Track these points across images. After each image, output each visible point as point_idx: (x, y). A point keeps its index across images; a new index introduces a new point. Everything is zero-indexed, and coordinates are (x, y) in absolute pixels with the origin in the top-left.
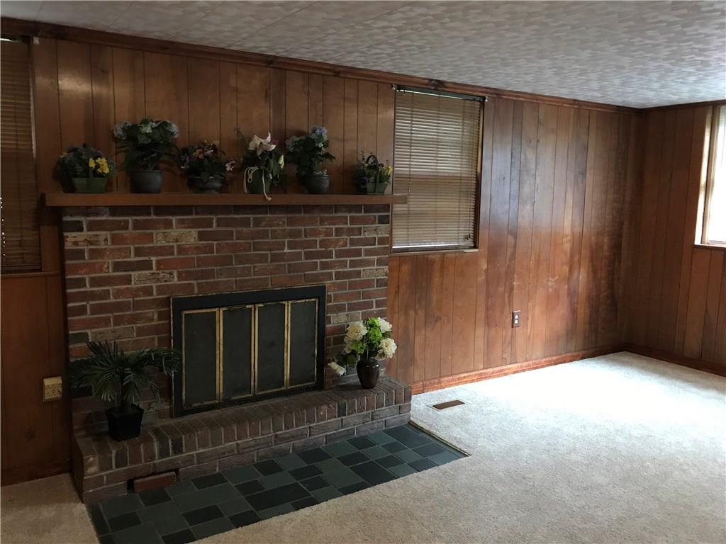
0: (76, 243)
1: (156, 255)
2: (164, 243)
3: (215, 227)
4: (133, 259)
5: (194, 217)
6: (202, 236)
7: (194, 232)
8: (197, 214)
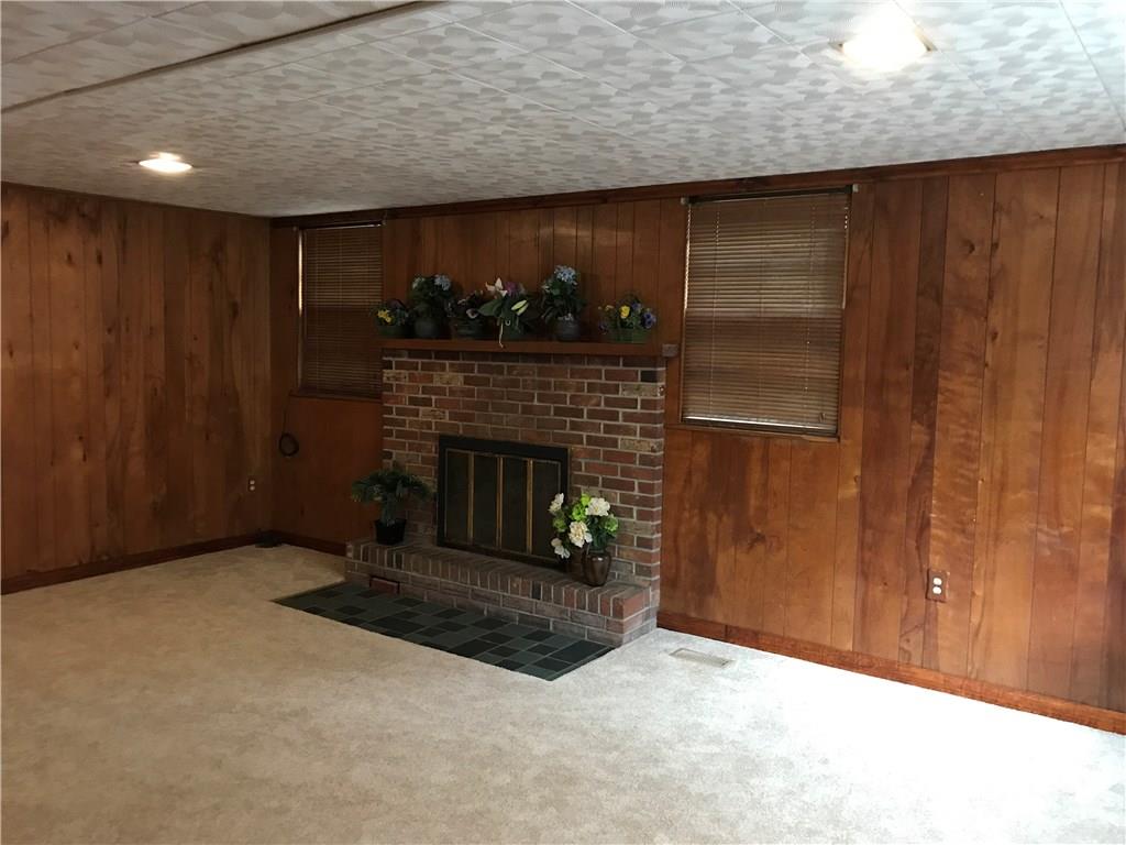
0: (388, 378)
1: (435, 394)
2: (439, 384)
3: (476, 373)
4: (421, 396)
5: (461, 362)
6: (467, 381)
7: (461, 376)
8: (463, 359)
